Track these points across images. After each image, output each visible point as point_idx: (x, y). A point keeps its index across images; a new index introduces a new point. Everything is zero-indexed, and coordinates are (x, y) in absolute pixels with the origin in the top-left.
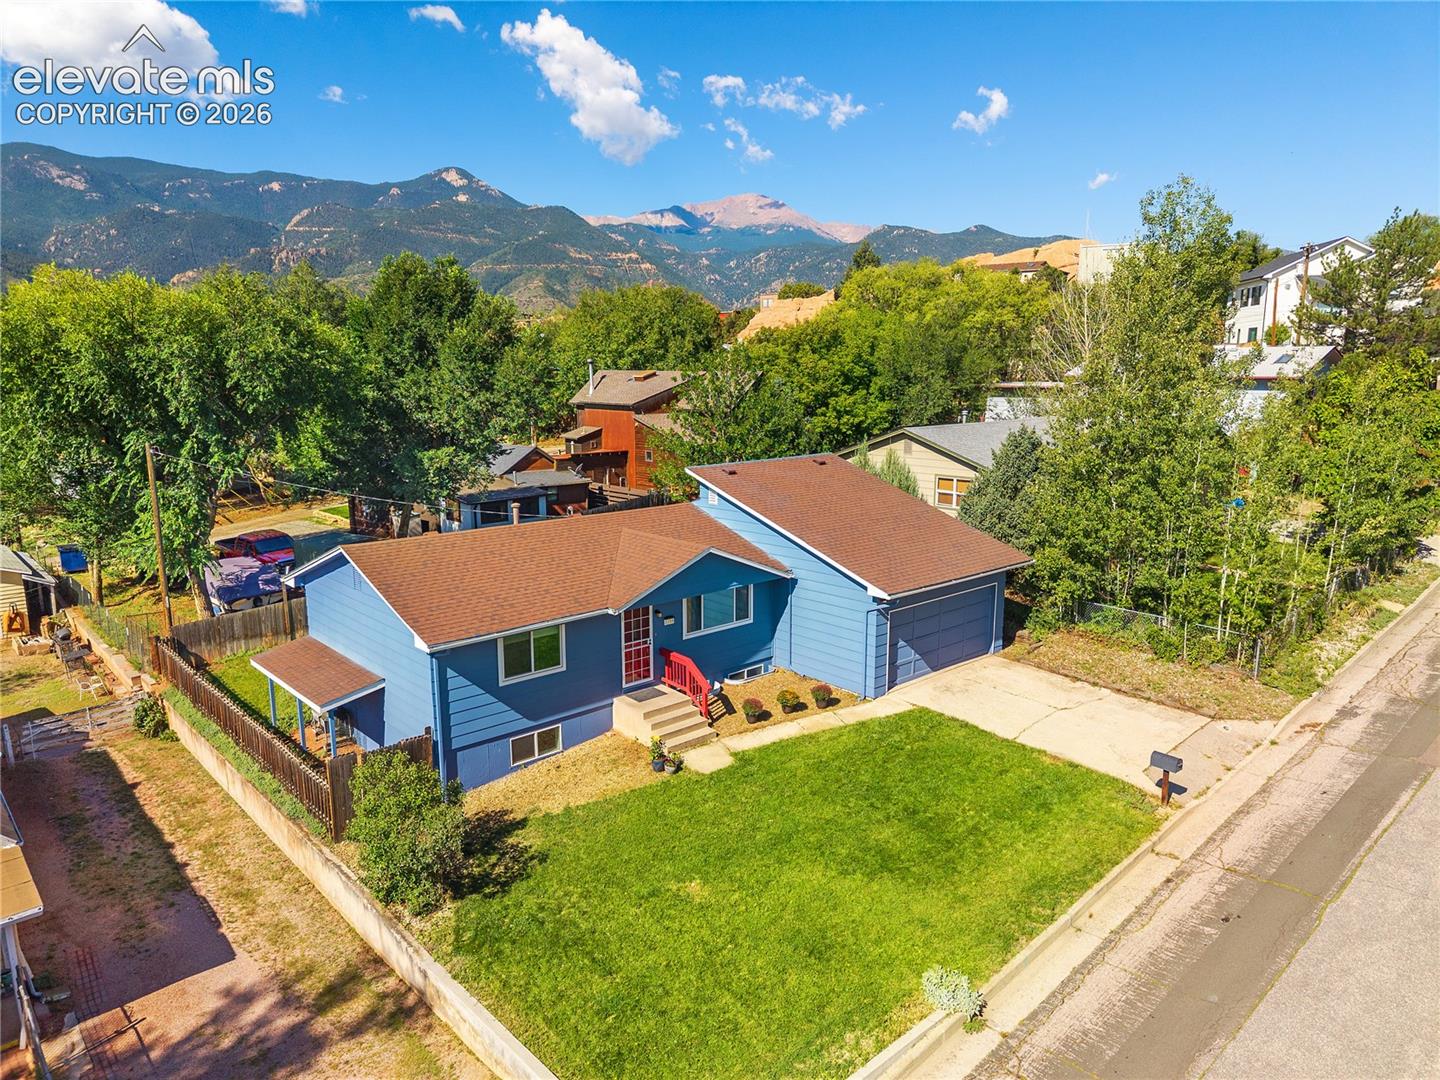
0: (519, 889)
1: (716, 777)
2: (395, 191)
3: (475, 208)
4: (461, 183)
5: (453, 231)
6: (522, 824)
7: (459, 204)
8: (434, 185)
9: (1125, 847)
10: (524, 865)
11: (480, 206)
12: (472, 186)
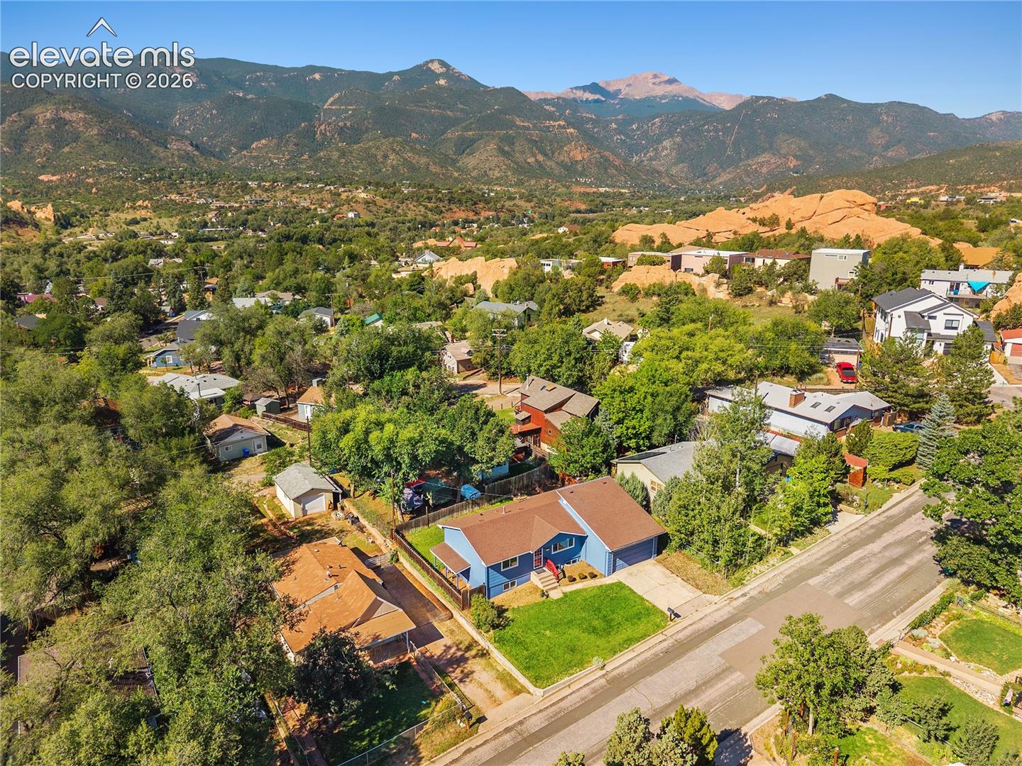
0: (507, 628)
1: (557, 601)
2: (396, 77)
3: (451, 90)
4: (441, 70)
5: (436, 107)
6: (507, 610)
7: (440, 87)
8: (422, 72)
9: (654, 632)
10: (508, 622)
11: (454, 89)
12: (449, 73)
